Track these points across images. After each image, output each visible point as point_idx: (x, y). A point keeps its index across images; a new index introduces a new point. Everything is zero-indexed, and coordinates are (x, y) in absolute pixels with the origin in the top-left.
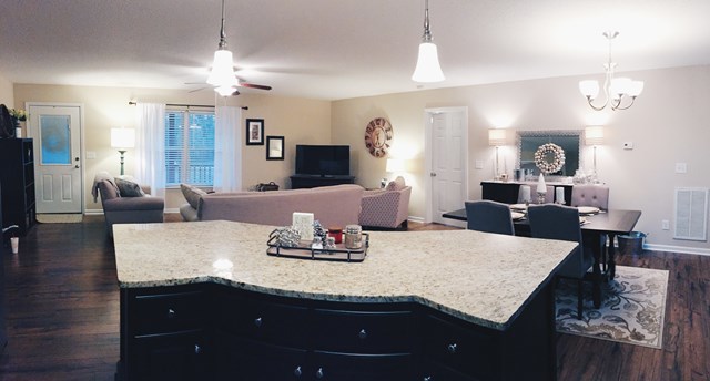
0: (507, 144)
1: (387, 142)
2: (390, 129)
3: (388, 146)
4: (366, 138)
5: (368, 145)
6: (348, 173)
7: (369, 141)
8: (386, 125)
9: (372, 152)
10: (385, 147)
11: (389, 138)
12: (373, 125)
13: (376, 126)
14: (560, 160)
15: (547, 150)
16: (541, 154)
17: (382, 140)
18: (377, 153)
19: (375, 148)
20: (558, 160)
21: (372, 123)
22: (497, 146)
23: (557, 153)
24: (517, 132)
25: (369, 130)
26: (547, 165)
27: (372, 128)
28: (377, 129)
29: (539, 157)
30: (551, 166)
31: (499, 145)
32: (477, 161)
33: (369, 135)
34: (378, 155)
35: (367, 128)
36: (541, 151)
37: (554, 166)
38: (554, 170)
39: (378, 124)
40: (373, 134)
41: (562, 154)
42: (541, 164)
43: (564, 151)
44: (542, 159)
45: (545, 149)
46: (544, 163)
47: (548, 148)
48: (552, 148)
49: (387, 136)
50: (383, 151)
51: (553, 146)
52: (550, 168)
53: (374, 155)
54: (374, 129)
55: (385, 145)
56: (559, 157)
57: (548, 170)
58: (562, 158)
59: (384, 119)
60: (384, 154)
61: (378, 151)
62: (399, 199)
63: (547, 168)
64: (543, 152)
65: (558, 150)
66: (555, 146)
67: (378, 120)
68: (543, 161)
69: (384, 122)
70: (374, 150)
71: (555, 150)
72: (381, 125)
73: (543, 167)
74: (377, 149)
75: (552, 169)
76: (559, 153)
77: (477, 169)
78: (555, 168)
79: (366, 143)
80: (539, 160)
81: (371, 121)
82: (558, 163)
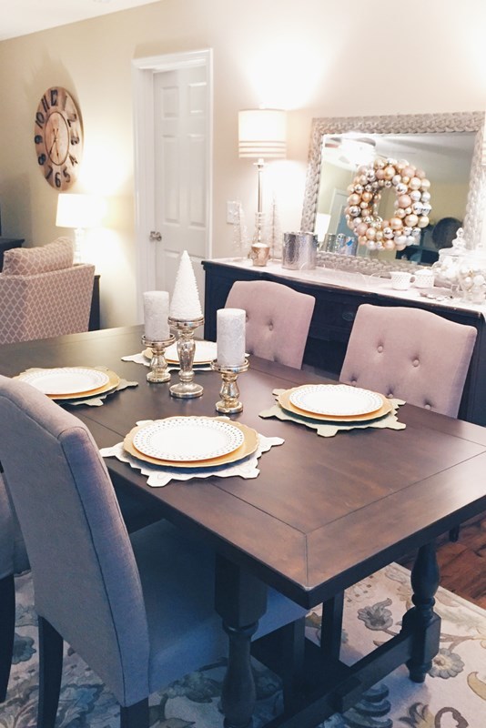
0: (290, 157)
1: (74, 150)
2: (77, 116)
3: (73, 160)
4: (38, 139)
5: (42, 159)
7: (42, 147)
8: (70, 108)
9: (48, 177)
10: (68, 163)
11: (74, 141)
12: (46, 107)
13: (52, 108)
14: (409, 210)
15: (377, 180)
16: (361, 188)
17: (63, 146)
18: (57, 179)
19: (54, 167)
20: (402, 211)
21: (44, 100)
22: (261, 162)
23: (404, 187)
24: (314, 120)
25: (41, 120)
26: (374, 225)
27: (44, 114)
28: (54, 117)
29: (356, 198)
30: (382, 229)
31: (266, 160)
32: (229, 202)
33: (41, 134)
34: (58, 184)
35: (38, 114)
36: (364, 178)
37: (389, 230)
38: (390, 242)
39: (54, 104)
40: (48, 129)
41: (416, 194)
42: (358, 220)
43: (427, 184)
44: (364, 205)
45: (372, 173)
46: (368, 219)
47: (381, 172)
48: (391, 171)
49: (73, 137)
50: (66, 174)
51: (394, 167)
52: (380, 234)
53: (51, 184)
54: (49, 116)
55: (68, 158)
56: (406, 200)
57: (375, 241)
58: (418, 205)
59: (64, 90)
60: (68, 181)
61: (57, 173)
62: (24, 297)
63: (372, 232)
64: (369, 183)
65: (406, 179)
66: (400, 167)
67: (54, 92)
68: (366, 212)
69: (65, 98)
70: (52, 170)
71: (398, 178)
72: (59, 108)
73: (363, 228)
74: (56, 169)
75: (385, 240)
76: (410, 190)
77: (228, 223)
78: (390, 236)
79: (38, 153)
80: (356, 209)
81: (41, 97)
82: (403, 219)
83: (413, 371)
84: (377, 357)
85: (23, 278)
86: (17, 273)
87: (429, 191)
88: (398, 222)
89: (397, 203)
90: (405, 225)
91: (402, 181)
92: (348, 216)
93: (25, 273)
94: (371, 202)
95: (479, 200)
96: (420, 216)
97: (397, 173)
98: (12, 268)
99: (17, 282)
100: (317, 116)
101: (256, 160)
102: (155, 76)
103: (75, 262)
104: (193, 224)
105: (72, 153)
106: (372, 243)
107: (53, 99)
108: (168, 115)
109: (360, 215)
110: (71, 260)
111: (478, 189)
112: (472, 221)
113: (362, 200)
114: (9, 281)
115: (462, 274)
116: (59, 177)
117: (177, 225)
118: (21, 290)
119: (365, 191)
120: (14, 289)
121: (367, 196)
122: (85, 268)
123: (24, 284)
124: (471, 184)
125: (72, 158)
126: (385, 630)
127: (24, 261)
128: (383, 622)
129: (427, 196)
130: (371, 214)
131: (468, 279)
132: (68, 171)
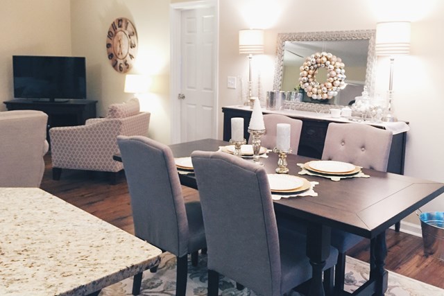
0: (266, 52)
1: (132, 51)
2: (134, 33)
3: (131, 57)
4: (109, 46)
5: (111, 56)
6: (83, 95)
7: (111, 50)
8: (130, 29)
9: (114, 66)
10: (128, 58)
11: (132, 46)
12: (115, 28)
13: (118, 29)
14: (335, 78)
15: (317, 63)
16: (308, 68)
17: (125, 49)
18: (120, 67)
19: (118, 60)
20: (332, 79)
21: (113, 25)
22: (251, 56)
23: (332, 67)
24: (279, 34)
25: (111, 35)
26: (316, 86)
27: (113, 32)
28: (119, 33)
29: (305, 73)
30: (321, 88)
31: (253, 54)
32: (229, 77)
33: (111, 42)
34: (121, 69)
35: (109, 32)
36: (309, 63)
37: (325, 88)
38: (325, 95)
39: (120, 26)
40: (115, 40)
41: (338, 70)
42: (307, 84)
43: (343, 65)
44: (310, 76)
45: (314, 60)
46: (312, 83)
47: (319, 60)
48: (324, 59)
49: (131, 44)
50: (126, 64)
51: (326, 57)
52: (320, 91)
53: (116, 70)
54: (116, 33)
55: (128, 55)
56: (334, 73)
57: (317, 94)
58: (340, 76)
59: (126, 20)
60: (128, 68)
61: (121, 64)
62: (120, 130)
63: (315, 90)
64: (312, 65)
65: (333, 63)
66: (329, 57)
67: (120, 20)
68: (311, 80)
69: (127, 24)
70: (117, 62)
71: (328, 62)
72: (123, 28)
73: (310, 88)
74: (120, 61)
75: (323, 93)
76: (335, 68)
77: (229, 88)
78: (326, 91)
79: (108, 53)
80: (306, 78)
81: (112, 22)
82: (332, 83)
83: (362, 153)
84: (342, 148)
85: (119, 119)
86: (115, 117)
87: (344, 68)
88: (330, 84)
89: (328, 75)
90: (333, 86)
91: (331, 64)
92: (301, 82)
93: (119, 117)
94: (313, 75)
95: (373, 72)
96: (340, 81)
97: (328, 60)
98: (113, 114)
99: (116, 122)
100: (280, 32)
101: (248, 54)
102: (182, 12)
103: (141, 111)
104: (205, 89)
105: (130, 52)
106: (315, 95)
107: (119, 25)
108: (189, 32)
109: (308, 82)
110: (139, 110)
111: (372, 67)
112: (370, 83)
113: (309, 74)
114: (112, 122)
115: (370, 108)
116: (122, 66)
117: (195, 90)
118: (119, 126)
119: (310, 69)
120: (114, 126)
121: (311, 72)
122: (144, 115)
123: (121, 123)
124: (368, 65)
125: (130, 55)
126: (354, 285)
127: (119, 111)
128: (352, 282)
129: (343, 71)
130: (313, 81)
131: (374, 111)
132: (128, 62)
